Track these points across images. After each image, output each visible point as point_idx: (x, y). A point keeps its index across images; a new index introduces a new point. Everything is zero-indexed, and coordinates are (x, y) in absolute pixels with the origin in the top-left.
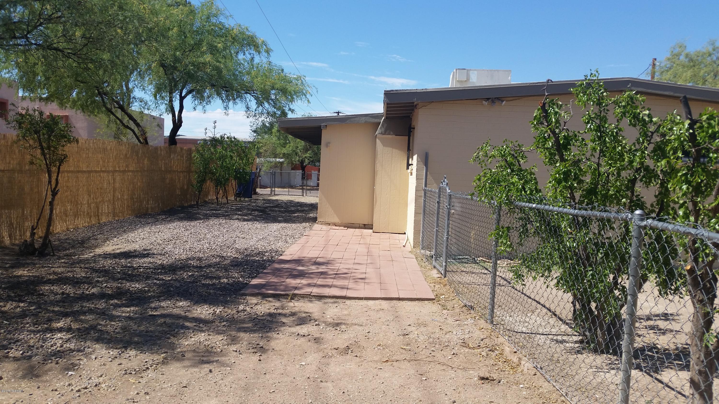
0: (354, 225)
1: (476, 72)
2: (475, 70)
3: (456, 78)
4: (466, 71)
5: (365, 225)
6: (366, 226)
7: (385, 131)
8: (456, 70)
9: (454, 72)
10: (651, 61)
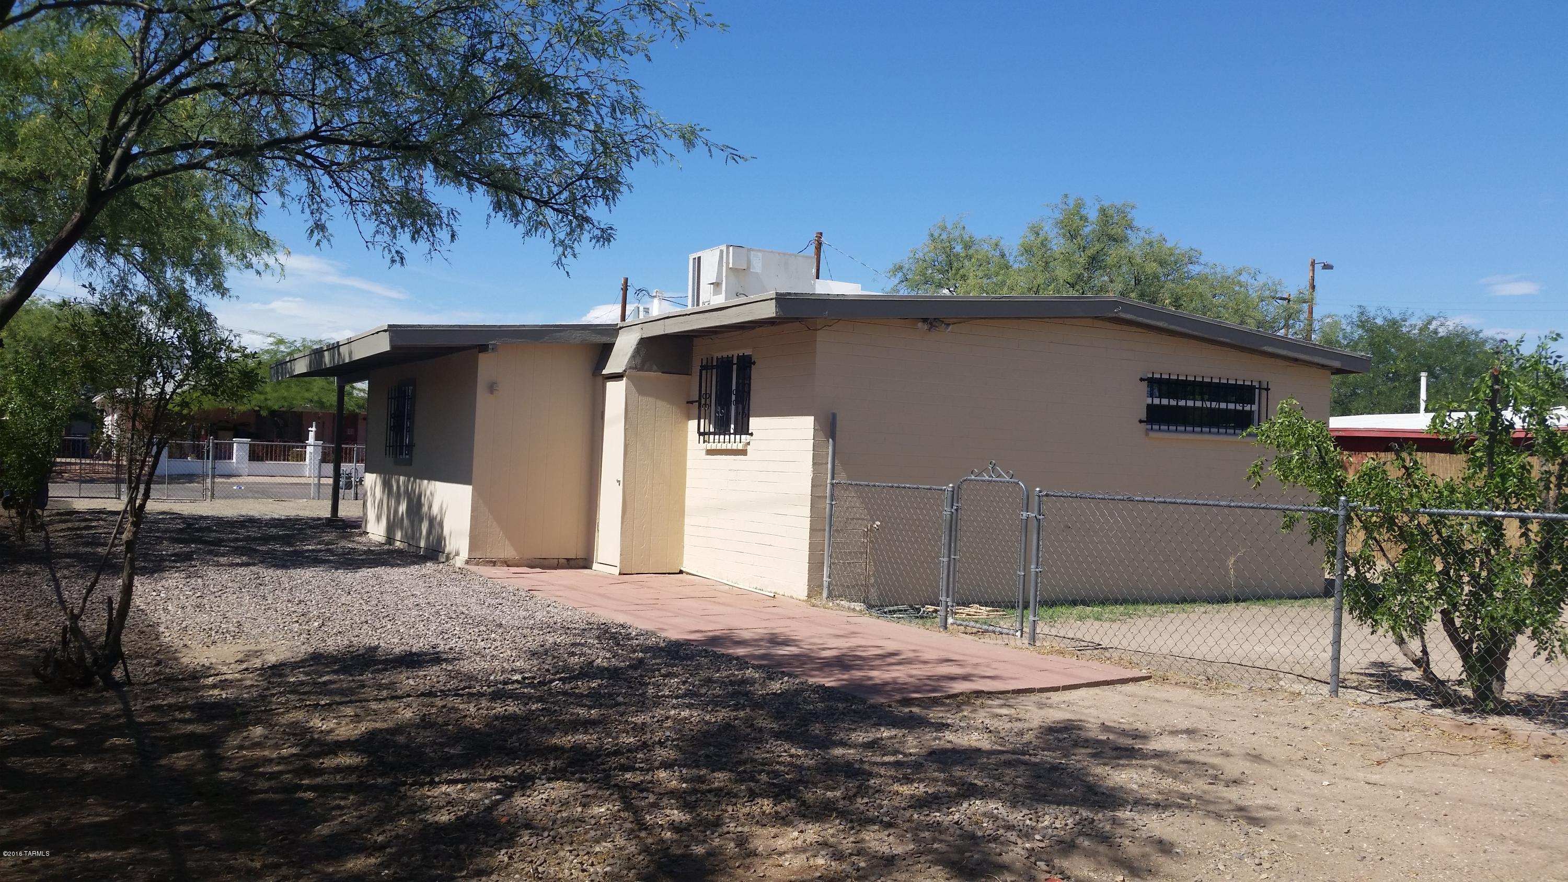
0: (546, 562)
1: (760, 254)
2: (759, 251)
3: (728, 263)
4: (744, 251)
5: (568, 560)
6: (572, 563)
7: (643, 363)
8: (728, 247)
9: (722, 252)
10: (813, 236)
